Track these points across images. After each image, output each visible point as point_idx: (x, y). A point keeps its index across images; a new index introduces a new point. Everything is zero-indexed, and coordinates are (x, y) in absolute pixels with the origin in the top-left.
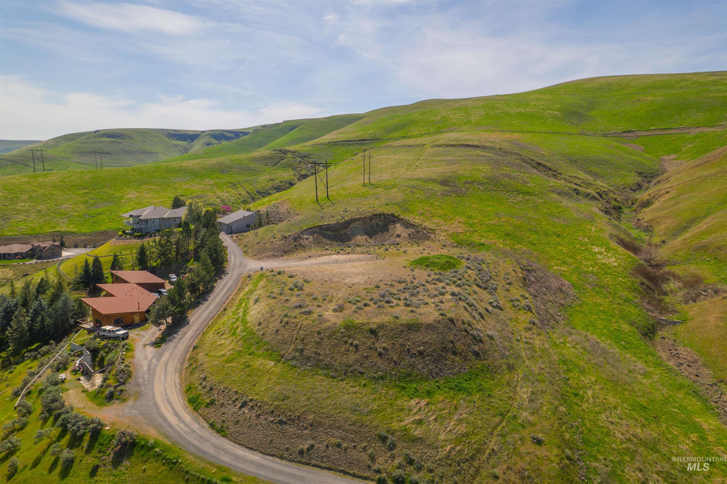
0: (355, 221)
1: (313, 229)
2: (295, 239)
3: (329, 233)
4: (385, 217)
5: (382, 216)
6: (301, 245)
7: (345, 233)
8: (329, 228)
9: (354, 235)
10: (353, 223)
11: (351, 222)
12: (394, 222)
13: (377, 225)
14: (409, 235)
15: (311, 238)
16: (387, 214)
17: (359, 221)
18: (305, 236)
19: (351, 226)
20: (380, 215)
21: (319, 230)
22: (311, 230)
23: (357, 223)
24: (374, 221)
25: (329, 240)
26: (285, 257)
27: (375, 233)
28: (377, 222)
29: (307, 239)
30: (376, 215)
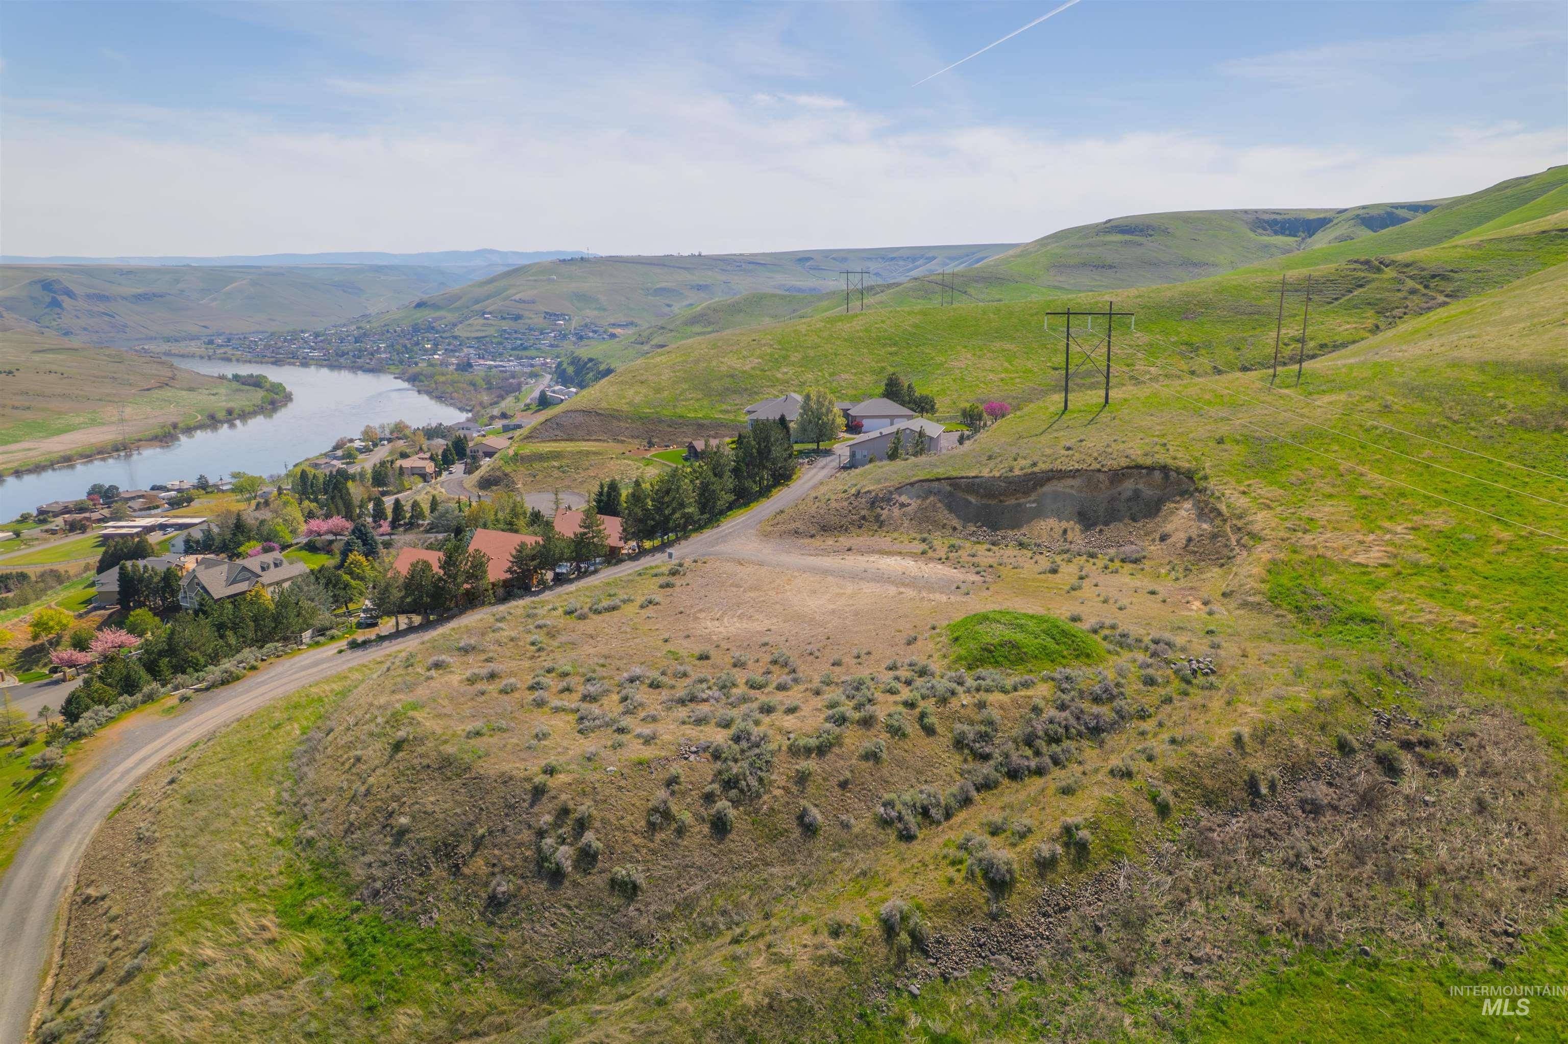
0: (1063, 478)
1: (936, 484)
2: (873, 503)
3: (972, 499)
4: (1166, 476)
5: (1157, 474)
6: (877, 518)
7: (1019, 505)
8: (974, 486)
9: (1039, 513)
10: (1055, 482)
11: (1049, 479)
12: (1185, 494)
13: (1137, 494)
14: (1190, 540)
15: (914, 504)
16: (1178, 471)
17: (1074, 477)
18: (904, 499)
19: (1047, 488)
20: (1151, 469)
21: (948, 488)
22: (926, 485)
23: (1070, 482)
24: (1128, 486)
25: (958, 517)
26: (817, 542)
27: (1112, 516)
28: (1141, 486)
29: (903, 505)
30: (1139, 467)
